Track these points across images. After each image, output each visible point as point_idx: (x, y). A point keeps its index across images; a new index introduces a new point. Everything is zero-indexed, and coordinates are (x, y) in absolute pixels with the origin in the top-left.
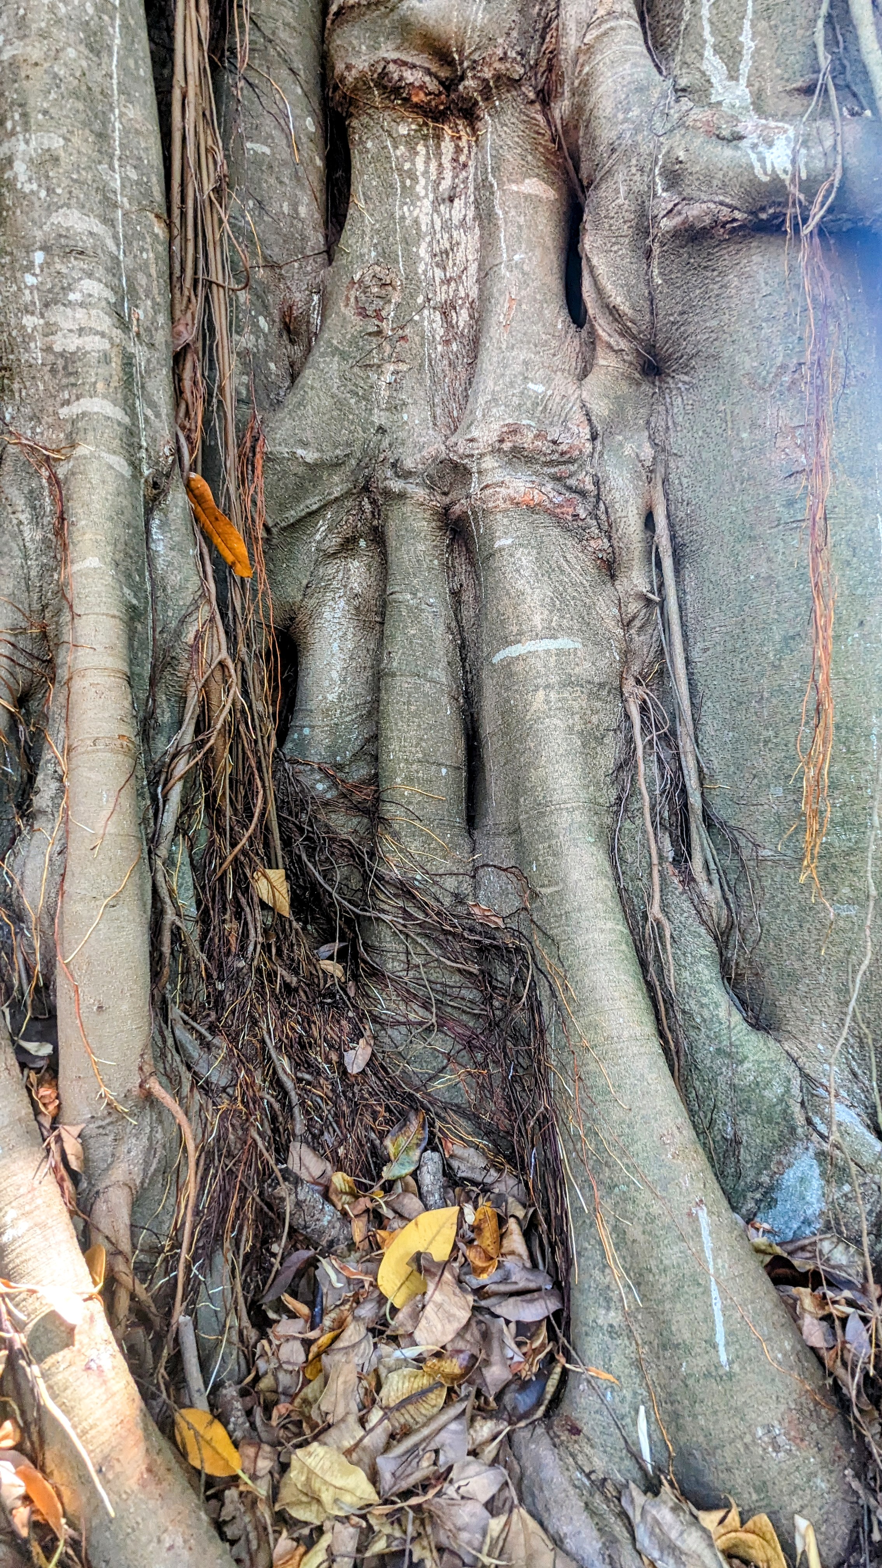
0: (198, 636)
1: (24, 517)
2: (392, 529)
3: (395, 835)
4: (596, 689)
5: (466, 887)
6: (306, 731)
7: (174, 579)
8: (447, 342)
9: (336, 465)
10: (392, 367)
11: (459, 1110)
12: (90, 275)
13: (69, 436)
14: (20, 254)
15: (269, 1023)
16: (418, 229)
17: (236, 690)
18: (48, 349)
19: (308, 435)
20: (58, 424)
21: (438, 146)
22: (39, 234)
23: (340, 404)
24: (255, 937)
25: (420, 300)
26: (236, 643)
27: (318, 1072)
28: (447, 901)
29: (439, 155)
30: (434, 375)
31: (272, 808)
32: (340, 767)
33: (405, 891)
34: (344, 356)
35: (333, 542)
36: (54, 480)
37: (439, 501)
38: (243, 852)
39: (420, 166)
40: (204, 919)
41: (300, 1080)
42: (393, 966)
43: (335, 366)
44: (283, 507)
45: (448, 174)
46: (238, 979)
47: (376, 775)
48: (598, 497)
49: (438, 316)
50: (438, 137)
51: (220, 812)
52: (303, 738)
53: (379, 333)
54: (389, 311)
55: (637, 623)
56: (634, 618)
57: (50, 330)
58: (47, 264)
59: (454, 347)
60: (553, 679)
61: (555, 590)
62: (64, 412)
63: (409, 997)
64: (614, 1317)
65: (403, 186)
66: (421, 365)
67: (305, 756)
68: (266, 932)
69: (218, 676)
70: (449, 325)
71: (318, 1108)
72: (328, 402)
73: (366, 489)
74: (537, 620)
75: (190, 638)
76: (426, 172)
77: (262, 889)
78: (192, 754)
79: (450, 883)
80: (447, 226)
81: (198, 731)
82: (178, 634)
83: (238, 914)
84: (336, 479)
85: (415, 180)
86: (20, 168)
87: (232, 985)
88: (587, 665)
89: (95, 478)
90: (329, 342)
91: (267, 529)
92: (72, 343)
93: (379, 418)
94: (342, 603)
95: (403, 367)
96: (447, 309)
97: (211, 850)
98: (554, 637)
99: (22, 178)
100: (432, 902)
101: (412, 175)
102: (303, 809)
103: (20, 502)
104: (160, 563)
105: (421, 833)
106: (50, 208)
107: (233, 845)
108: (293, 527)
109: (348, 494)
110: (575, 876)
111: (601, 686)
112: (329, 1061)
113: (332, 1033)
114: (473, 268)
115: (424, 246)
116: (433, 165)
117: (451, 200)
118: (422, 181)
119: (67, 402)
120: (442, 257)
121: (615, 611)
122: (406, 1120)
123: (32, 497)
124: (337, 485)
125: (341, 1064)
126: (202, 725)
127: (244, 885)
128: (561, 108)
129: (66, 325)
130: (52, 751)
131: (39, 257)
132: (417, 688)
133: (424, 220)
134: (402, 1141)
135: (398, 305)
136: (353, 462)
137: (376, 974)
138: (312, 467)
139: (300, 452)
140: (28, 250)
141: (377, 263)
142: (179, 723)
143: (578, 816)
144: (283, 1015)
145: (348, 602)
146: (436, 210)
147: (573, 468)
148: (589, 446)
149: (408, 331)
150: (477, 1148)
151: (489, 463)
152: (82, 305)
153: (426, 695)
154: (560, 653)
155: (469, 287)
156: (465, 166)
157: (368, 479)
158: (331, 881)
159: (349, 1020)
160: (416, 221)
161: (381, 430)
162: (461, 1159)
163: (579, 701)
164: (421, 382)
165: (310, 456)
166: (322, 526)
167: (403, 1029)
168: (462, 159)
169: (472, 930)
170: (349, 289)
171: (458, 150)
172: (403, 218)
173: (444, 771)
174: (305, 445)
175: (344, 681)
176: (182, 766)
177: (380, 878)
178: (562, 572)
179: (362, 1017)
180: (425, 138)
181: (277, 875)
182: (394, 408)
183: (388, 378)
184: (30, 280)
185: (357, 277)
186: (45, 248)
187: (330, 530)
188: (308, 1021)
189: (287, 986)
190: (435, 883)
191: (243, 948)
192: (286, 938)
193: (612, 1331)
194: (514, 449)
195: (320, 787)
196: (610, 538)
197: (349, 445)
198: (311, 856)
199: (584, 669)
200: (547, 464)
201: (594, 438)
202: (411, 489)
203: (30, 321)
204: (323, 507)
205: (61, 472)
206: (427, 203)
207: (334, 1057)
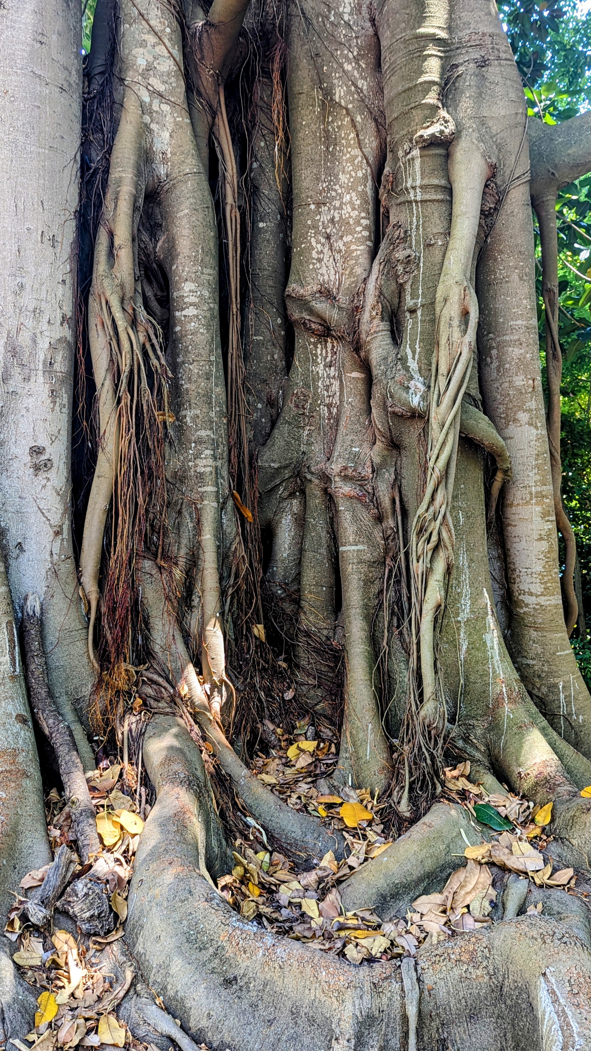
0: (236, 549)
1: (189, 521)
2: (307, 491)
3: (305, 613)
4: (371, 564)
5: (331, 634)
6: (275, 569)
7: (229, 530)
8: (329, 419)
9: (286, 467)
10: (308, 428)
11: (325, 716)
12: (207, 449)
13: (201, 497)
14: (188, 444)
15: (257, 679)
16: (318, 376)
17: (247, 565)
18: (195, 471)
19: (275, 457)
20: (198, 492)
21: (326, 344)
22: (193, 438)
23: (288, 443)
24: (253, 647)
25: (319, 402)
26: (247, 543)
27: (274, 699)
28: (324, 639)
29: (326, 347)
30: (324, 432)
31: (260, 602)
32: (287, 584)
33: (308, 634)
34: (290, 424)
35: (286, 493)
36: (196, 508)
37: (322, 485)
38: (249, 618)
39: (319, 352)
40: (236, 640)
41: (268, 701)
42: (303, 663)
43: (286, 428)
44: (266, 484)
45: (329, 355)
46: (246, 660)
47: (299, 589)
48: (374, 494)
49: (326, 409)
50: (326, 342)
51: (242, 604)
52: (273, 571)
53: (303, 414)
54: (308, 406)
55: (391, 538)
56: (390, 536)
57: (196, 466)
58: (195, 447)
59: (332, 421)
60: (355, 561)
61: (358, 528)
62: (199, 489)
63: (309, 675)
64: (347, 755)
65: (313, 359)
66: (320, 427)
67: (273, 579)
68: (256, 647)
69: (241, 561)
70: (330, 413)
71: (273, 711)
72: (283, 443)
73: (298, 475)
74: (351, 538)
75: (233, 549)
76: (321, 354)
77: (255, 631)
78: (233, 587)
79: (325, 632)
80: (328, 376)
81: (235, 580)
82: (230, 548)
83: (247, 640)
84: (286, 471)
85: (317, 357)
86: (188, 419)
87: (245, 663)
88: (368, 555)
89: (208, 510)
90: (284, 419)
91: (260, 493)
92: (202, 470)
93: (303, 448)
94: (290, 517)
95: (313, 428)
96: (329, 406)
97: (238, 617)
98: (357, 545)
99: (189, 422)
100: (318, 639)
101: (316, 355)
102: (273, 601)
103: (188, 516)
104: (225, 526)
105: (314, 613)
106: (196, 431)
107: (246, 615)
108: (270, 491)
109: (291, 477)
110: (354, 630)
111: (374, 562)
112: (278, 696)
113: (280, 686)
114: (338, 394)
115: (320, 382)
116: (324, 351)
117: (330, 367)
118: (320, 357)
119: (200, 487)
120: (327, 388)
121: (381, 534)
122: (304, 716)
123: (191, 514)
124: (287, 474)
125: (283, 697)
126: (237, 576)
127: (249, 630)
128: (362, 354)
129: (200, 465)
130: (198, 589)
131: (193, 445)
132: (314, 556)
133: (320, 372)
134: (302, 723)
135: (311, 404)
136: (293, 465)
137: (298, 666)
138: (277, 469)
139: (272, 465)
140: (190, 443)
141: (303, 387)
142: (229, 576)
143: (358, 610)
144: (263, 678)
145: (292, 517)
146: (325, 369)
147: (366, 482)
148: (371, 475)
149: (314, 414)
150: (330, 729)
151: (337, 479)
152: (205, 458)
153: (317, 559)
154: (358, 551)
155: (336, 400)
156: (336, 353)
157: (299, 472)
158: (282, 629)
159: (287, 683)
160: (318, 372)
161: (304, 453)
162: (324, 733)
163: (364, 568)
164: (319, 434)
165: (276, 465)
166: (282, 489)
167: (306, 687)
168: (335, 350)
169: (332, 650)
170: (292, 396)
171: (333, 347)
172: (312, 371)
173: (324, 589)
174: (274, 461)
175: (290, 548)
176: (230, 592)
177: (299, 629)
178: (361, 521)
179: (292, 682)
180: (321, 342)
181: (261, 627)
182: (309, 444)
183: (306, 432)
184: (191, 452)
185: (295, 392)
186: (195, 442)
187: (284, 490)
188: (271, 682)
189: (264, 667)
190: (319, 632)
191: (249, 651)
192: (264, 650)
193: (346, 758)
194: (345, 475)
195: (279, 592)
196: (378, 509)
197: (291, 459)
198: (275, 620)
199: (367, 556)
200: (358, 480)
201: (373, 472)
202: (313, 479)
203: (191, 464)
204: (282, 482)
205: (199, 506)
206: (321, 366)
207: (280, 694)
